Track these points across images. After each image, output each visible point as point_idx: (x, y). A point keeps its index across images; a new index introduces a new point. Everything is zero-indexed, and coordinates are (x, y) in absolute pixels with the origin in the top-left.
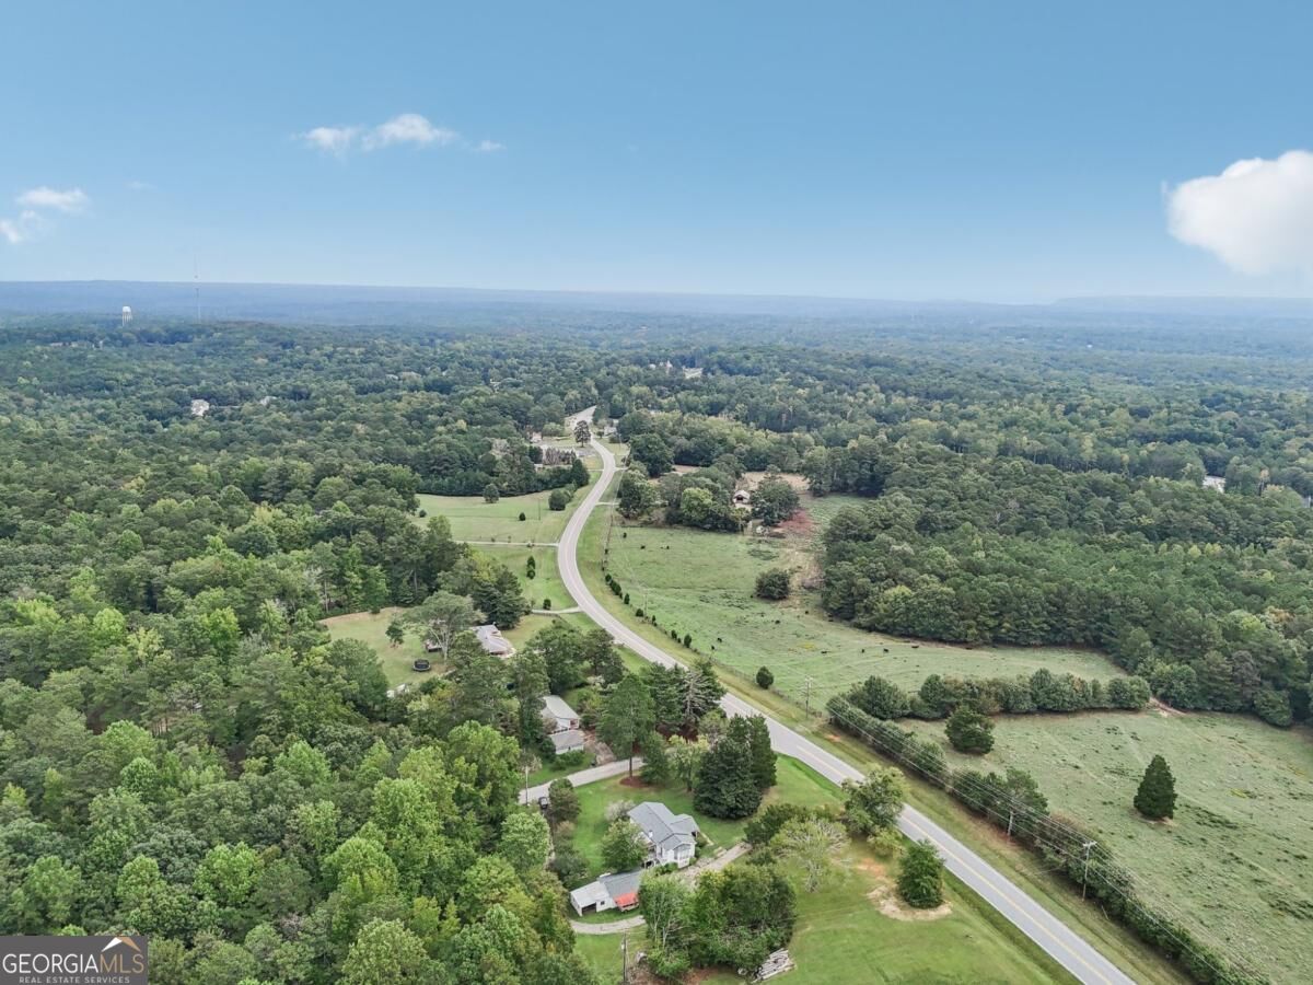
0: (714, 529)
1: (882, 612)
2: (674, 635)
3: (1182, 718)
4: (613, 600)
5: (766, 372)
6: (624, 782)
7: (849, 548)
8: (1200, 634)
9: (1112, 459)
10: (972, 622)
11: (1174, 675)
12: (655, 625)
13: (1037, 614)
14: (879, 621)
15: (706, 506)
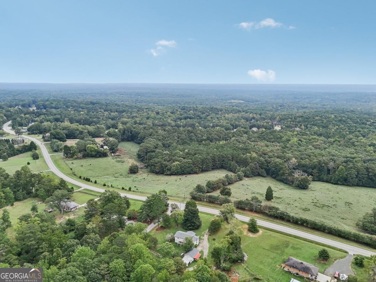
0: (100, 156)
1: (174, 169)
2: (123, 189)
3: (250, 179)
4: (89, 183)
5: (61, 108)
6: (157, 230)
7: (152, 155)
8: (246, 160)
9: (179, 125)
10: (197, 167)
11: (246, 170)
12: (113, 187)
13: (210, 162)
14: (173, 172)
15: (96, 150)
